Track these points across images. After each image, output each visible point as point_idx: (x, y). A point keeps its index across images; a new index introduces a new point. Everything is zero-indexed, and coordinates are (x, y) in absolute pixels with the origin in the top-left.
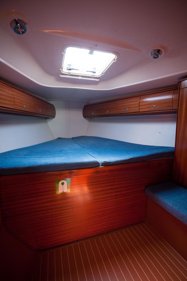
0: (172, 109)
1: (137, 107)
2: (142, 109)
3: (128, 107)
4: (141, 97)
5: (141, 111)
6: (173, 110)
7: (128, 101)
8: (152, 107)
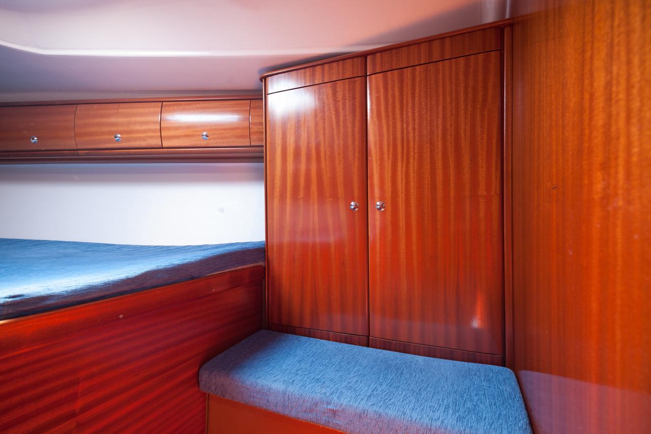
0: (248, 144)
1: (154, 131)
2: (169, 138)
3: (120, 129)
4: (164, 103)
5: (165, 144)
6: (251, 146)
7: (120, 111)
8: (198, 135)
